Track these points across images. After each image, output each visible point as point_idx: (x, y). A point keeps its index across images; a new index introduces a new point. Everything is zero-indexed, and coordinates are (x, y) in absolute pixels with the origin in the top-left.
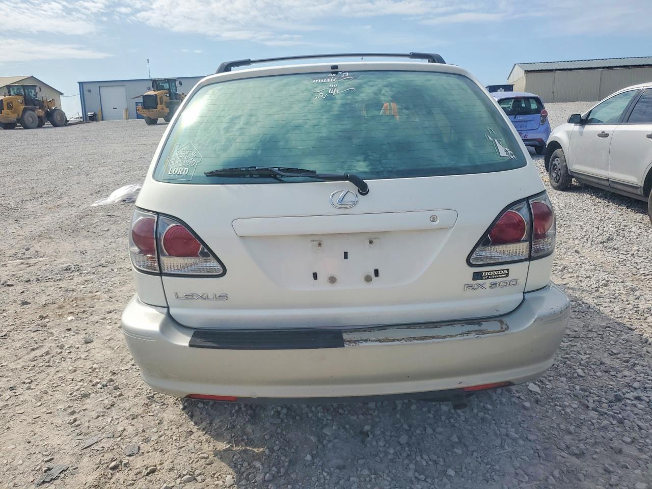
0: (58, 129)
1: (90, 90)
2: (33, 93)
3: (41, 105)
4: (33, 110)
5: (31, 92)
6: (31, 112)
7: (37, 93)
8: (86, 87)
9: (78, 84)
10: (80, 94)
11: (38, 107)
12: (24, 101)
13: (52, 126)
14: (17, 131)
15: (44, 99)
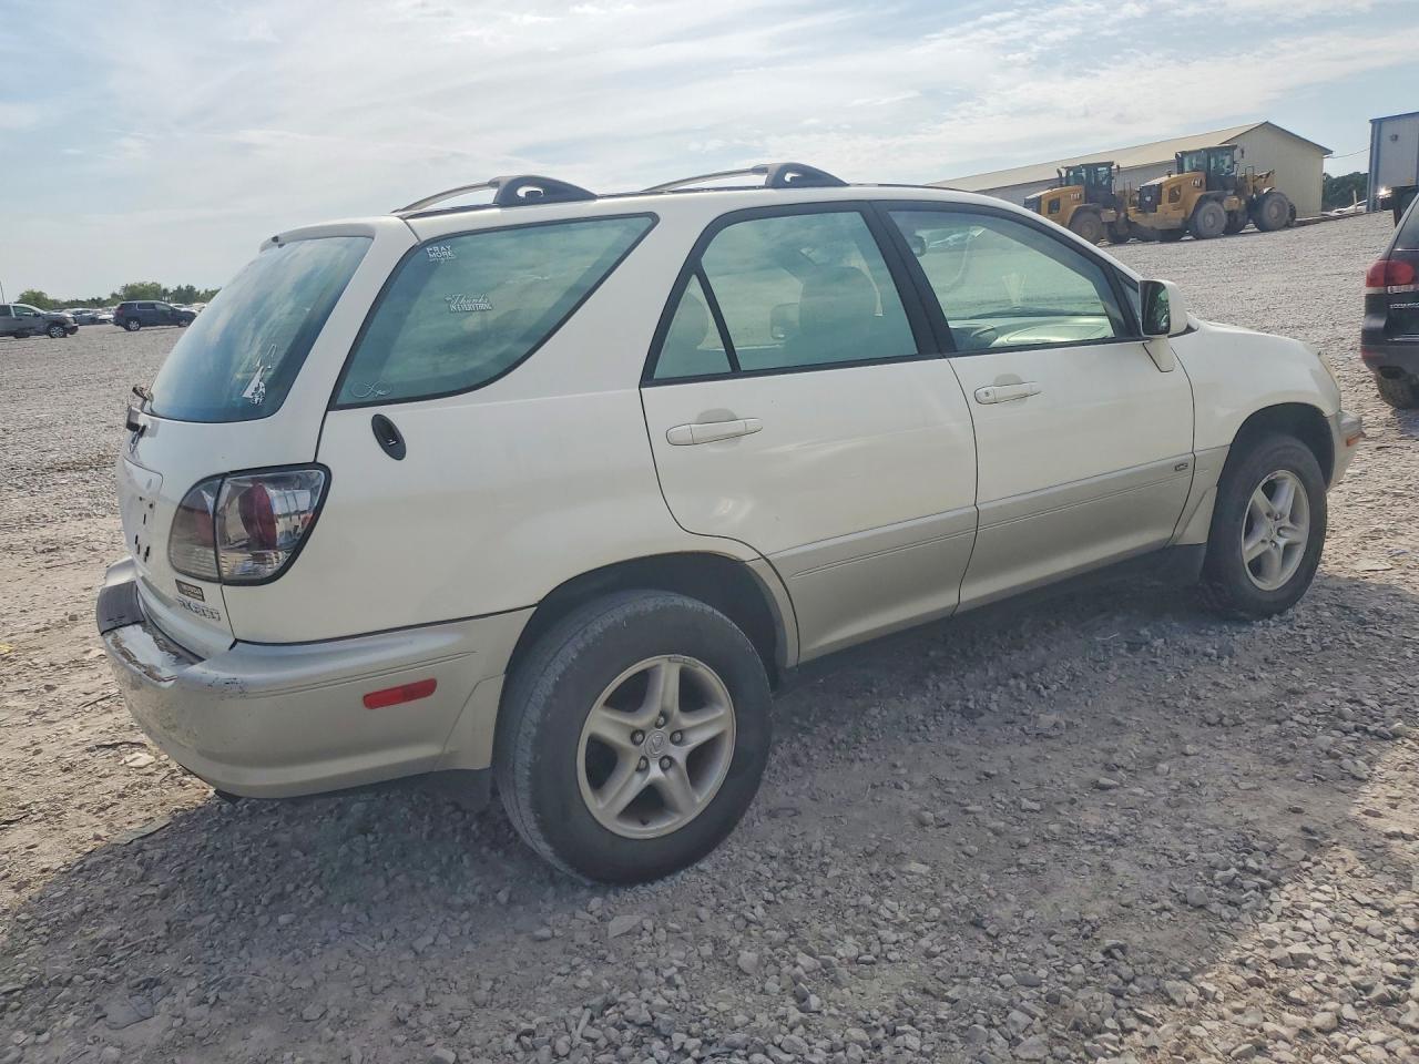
0: (1268, 235)
1: (1396, 137)
2: (1227, 162)
3: (1239, 187)
4: (1219, 200)
5: (1223, 161)
6: (1215, 204)
7: (1234, 163)
8: (1387, 131)
9: (1370, 125)
10: (1371, 148)
11: (1231, 192)
12: (1204, 181)
13: (1256, 229)
14: (1186, 244)
15: (1249, 172)
